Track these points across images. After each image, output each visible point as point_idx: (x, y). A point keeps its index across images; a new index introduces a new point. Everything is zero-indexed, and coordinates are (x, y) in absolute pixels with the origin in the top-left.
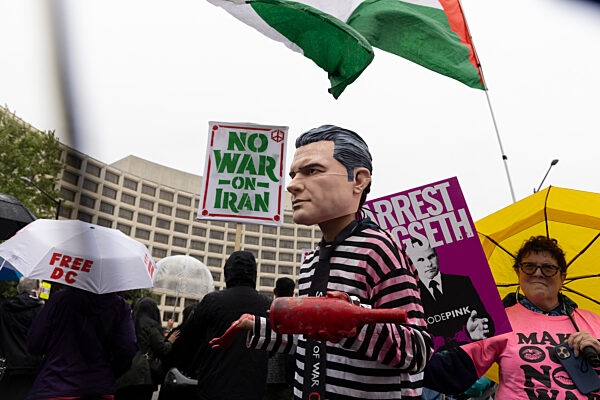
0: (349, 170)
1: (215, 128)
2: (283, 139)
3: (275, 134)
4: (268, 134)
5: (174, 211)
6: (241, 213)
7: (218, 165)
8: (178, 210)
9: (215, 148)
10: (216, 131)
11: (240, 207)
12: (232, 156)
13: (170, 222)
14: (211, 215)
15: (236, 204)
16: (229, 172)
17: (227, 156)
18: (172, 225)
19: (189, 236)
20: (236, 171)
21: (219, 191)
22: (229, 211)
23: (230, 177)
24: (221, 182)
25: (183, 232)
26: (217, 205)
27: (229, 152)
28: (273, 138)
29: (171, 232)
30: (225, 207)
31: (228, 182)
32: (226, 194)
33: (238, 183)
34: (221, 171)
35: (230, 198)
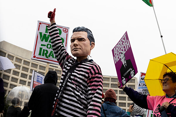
0: (91, 42)
1: (40, 23)
2: (67, 32)
3: (64, 30)
4: (62, 29)
5: (21, 68)
6: (49, 58)
7: (41, 38)
8: (23, 67)
9: (40, 31)
10: (40, 25)
11: (49, 56)
12: (47, 36)
13: (19, 73)
14: (37, 58)
15: (48, 55)
16: (45, 41)
17: (45, 35)
18: (20, 74)
19: (27, 80)
20: (48, 41)
21: (41, 49)
22: (44, 57)
23: (46, 43)
24: (42, 45)
25: (25, 78)
26: (40, 54)
27: (46, 33)
28: (63, 31)
29: (19, 78)
30: (43, 55)
31: (45, 45)
32: (44, 50)
33: (49, 46)
34: (42, 41)
35: (45, 52)
